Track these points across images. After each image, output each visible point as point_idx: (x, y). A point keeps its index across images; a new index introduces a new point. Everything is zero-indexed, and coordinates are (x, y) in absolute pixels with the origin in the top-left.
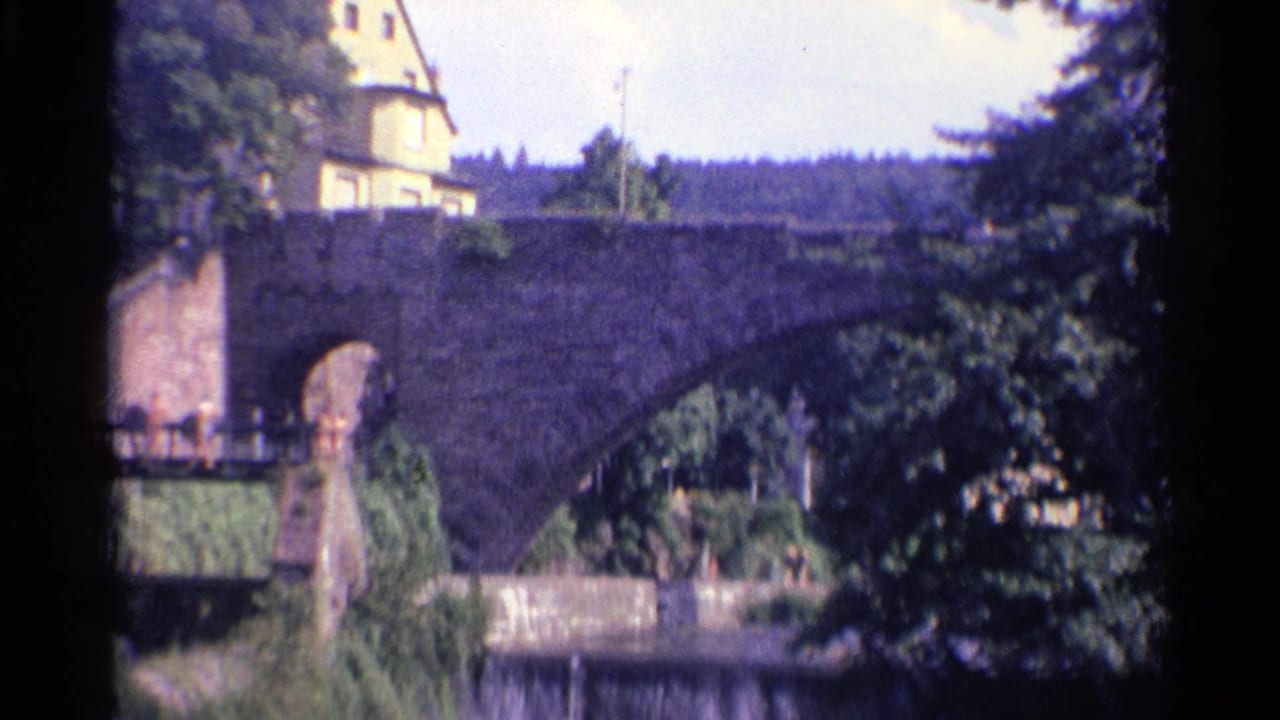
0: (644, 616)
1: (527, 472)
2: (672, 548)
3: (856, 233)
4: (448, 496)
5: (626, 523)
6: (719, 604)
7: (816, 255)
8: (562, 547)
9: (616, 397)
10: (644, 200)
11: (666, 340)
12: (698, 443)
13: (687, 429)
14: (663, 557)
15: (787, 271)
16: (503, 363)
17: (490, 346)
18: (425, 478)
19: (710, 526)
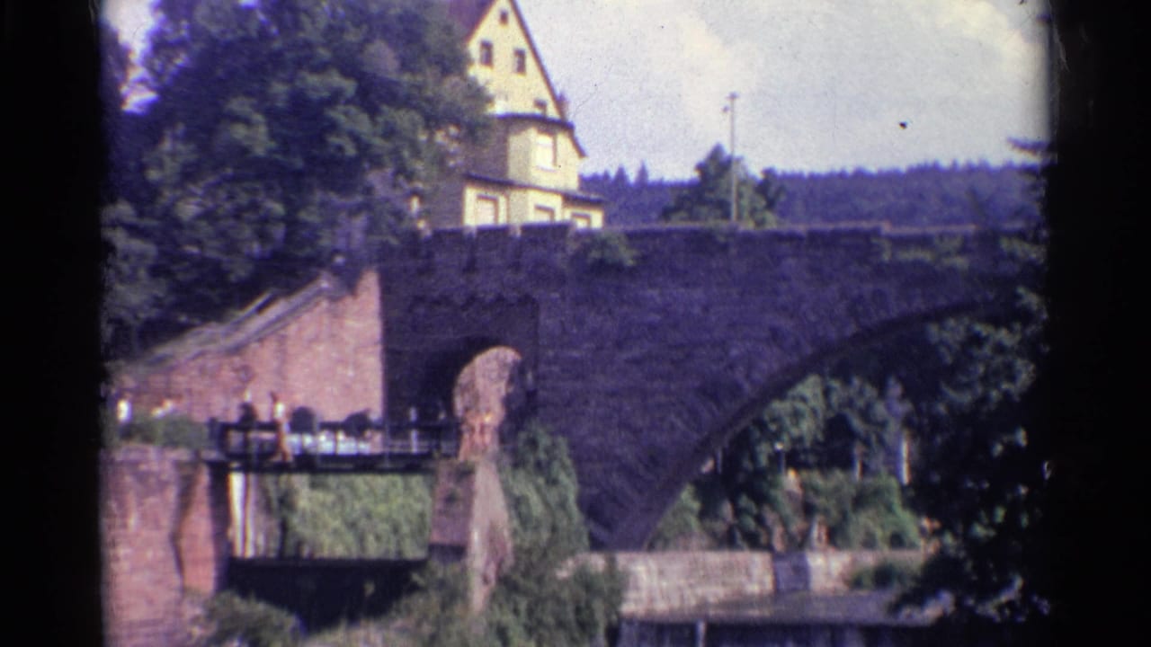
0: (761, 583)
1: (654, 460)
2: (785, 523)
3: (941, 236)
4: (583, 481)
5: (744, 501)
7: (905, 256)
8: (687, 524)
9: (736, 390)
10: (753, 211)
11: (775, 335)
12: (807, 428)
13: (796, 416)
14: (778, 531)
15: (880, 271)
16: (637, 362)
17: (619, 345)
18: (564, 467)
19: (820, 502)
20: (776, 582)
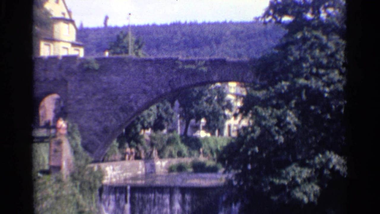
0: (142, 170)
1: (105, 131)
2: (145, 149)
3: (198, 60)
4: (83, 138)
5: (132, 143)
6: (161, 166)
7: (187, 67)
8: (115, 151)
9: (132, 109)
10: (135, 50)
11: (145, 92)
12: (152, 119)
13: (149, 115)
14: (143, 152)
15: (179, 71)
16: (99, 100)
17: (94, 94)
18: (77, 133)
19: (156, 142)
20: (146, 170)
